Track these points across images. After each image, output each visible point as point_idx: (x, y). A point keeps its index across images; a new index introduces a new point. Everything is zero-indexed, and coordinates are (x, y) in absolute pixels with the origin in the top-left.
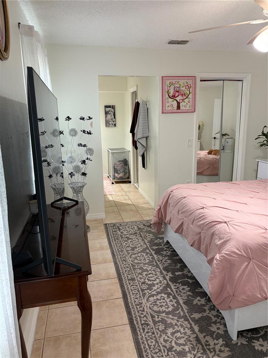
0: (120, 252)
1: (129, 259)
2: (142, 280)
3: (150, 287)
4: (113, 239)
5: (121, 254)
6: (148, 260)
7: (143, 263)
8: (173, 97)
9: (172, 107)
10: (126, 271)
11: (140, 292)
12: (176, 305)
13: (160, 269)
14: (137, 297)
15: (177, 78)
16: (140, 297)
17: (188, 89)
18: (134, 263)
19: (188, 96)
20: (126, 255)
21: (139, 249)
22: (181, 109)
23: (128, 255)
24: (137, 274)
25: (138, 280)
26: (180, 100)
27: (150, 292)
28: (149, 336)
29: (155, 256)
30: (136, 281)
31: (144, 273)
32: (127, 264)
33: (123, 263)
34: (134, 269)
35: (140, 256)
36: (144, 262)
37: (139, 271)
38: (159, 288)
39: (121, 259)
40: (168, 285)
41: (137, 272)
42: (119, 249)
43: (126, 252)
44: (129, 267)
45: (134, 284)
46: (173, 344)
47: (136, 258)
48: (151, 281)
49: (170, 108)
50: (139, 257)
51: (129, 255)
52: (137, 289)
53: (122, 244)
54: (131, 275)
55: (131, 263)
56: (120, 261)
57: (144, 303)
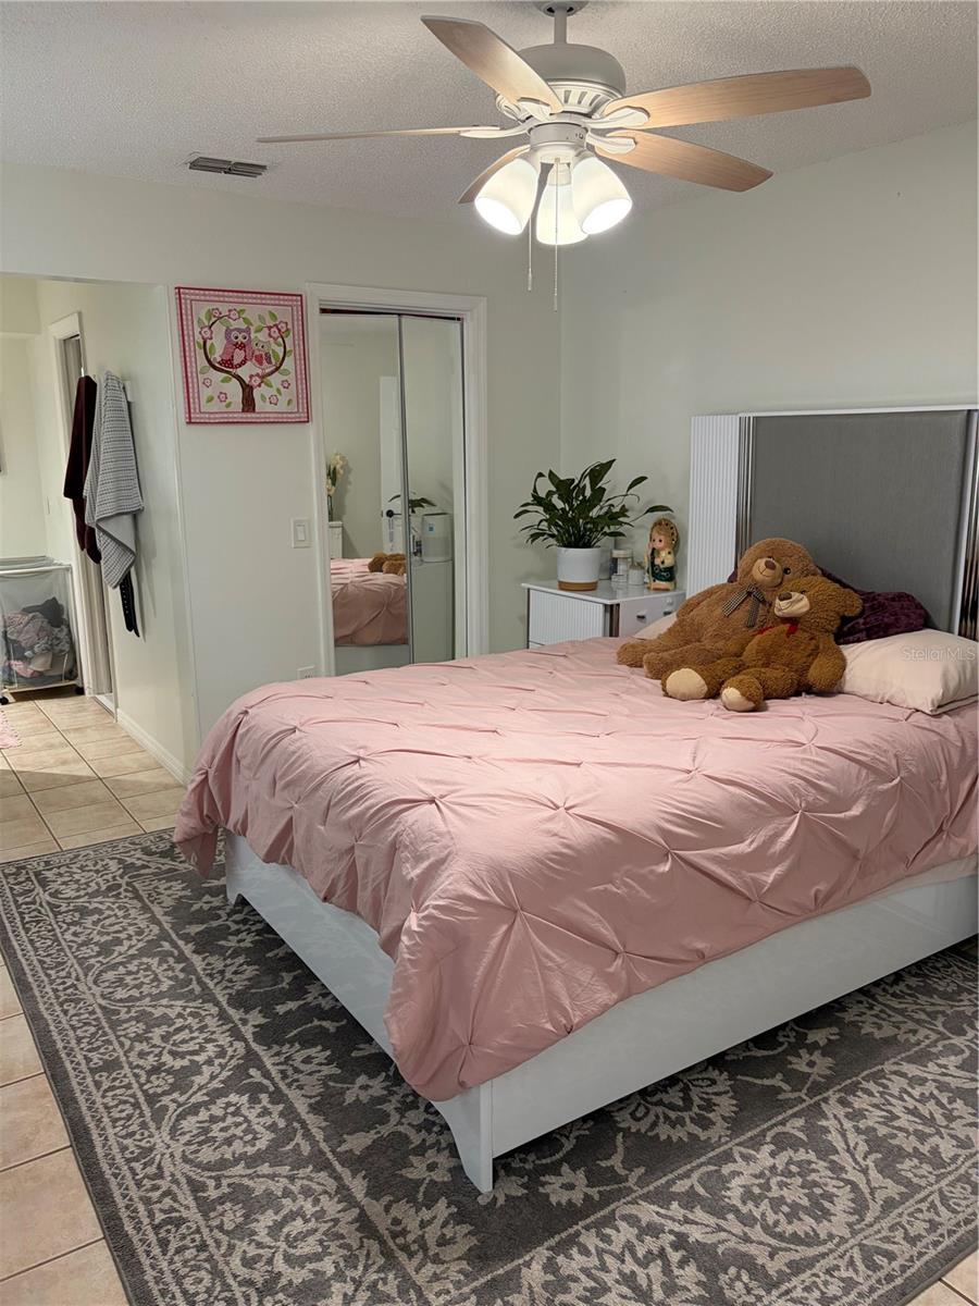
0: (49, 972)
1: (90, 989)
2: (150, 1061)
3: (182, 1080)
4: (19, 924)
5: (58, 977)
6: (170, 978)
7: (150, 995)
8: (227, 365)
9: (224, 404)
10: (79, 1040)
11: (145, 1107)
12: (282, 1124)
13: (217, 1004)
14: (131, 1129)
15: (234, 297)
16: (144, 1125)
17: (280, 340)
18: (114, 1001)
19: (281, 365)
20: (77, 976)
21: (130, 947)
22: (257, 410)
23: (86, 975)
24: (127, 1043)
25: (130, 1064)
26: (251, 377)
27: (182, 1099)
28: (185, 1263)
29: (197, 961)
30: (127, 1070)
31: (157, 1033)
32: (82, 1011)
33: (65, 1012)
34: (114, 1025)
35: (138, 972)
36: (155, 991)
37: (134, 1028)
38: (217, 1076)
39: (57, 997)
40: (251, 1058)
41: (125, 1036)
42: (48, 960)
43: (76, 966)
44: (94, 1023)
45: (117, 1083)
46: (280, 1264)
47: (120, 981)
48: (182, 1055)
49: (215, 406)
50: (132, 977)
51: (90, 974)
52: (132, 1100)
53: (57, 940)
54: (102, 1050)
55: (100, 1006)
56: (51, 1004)
57: (160, 1147)
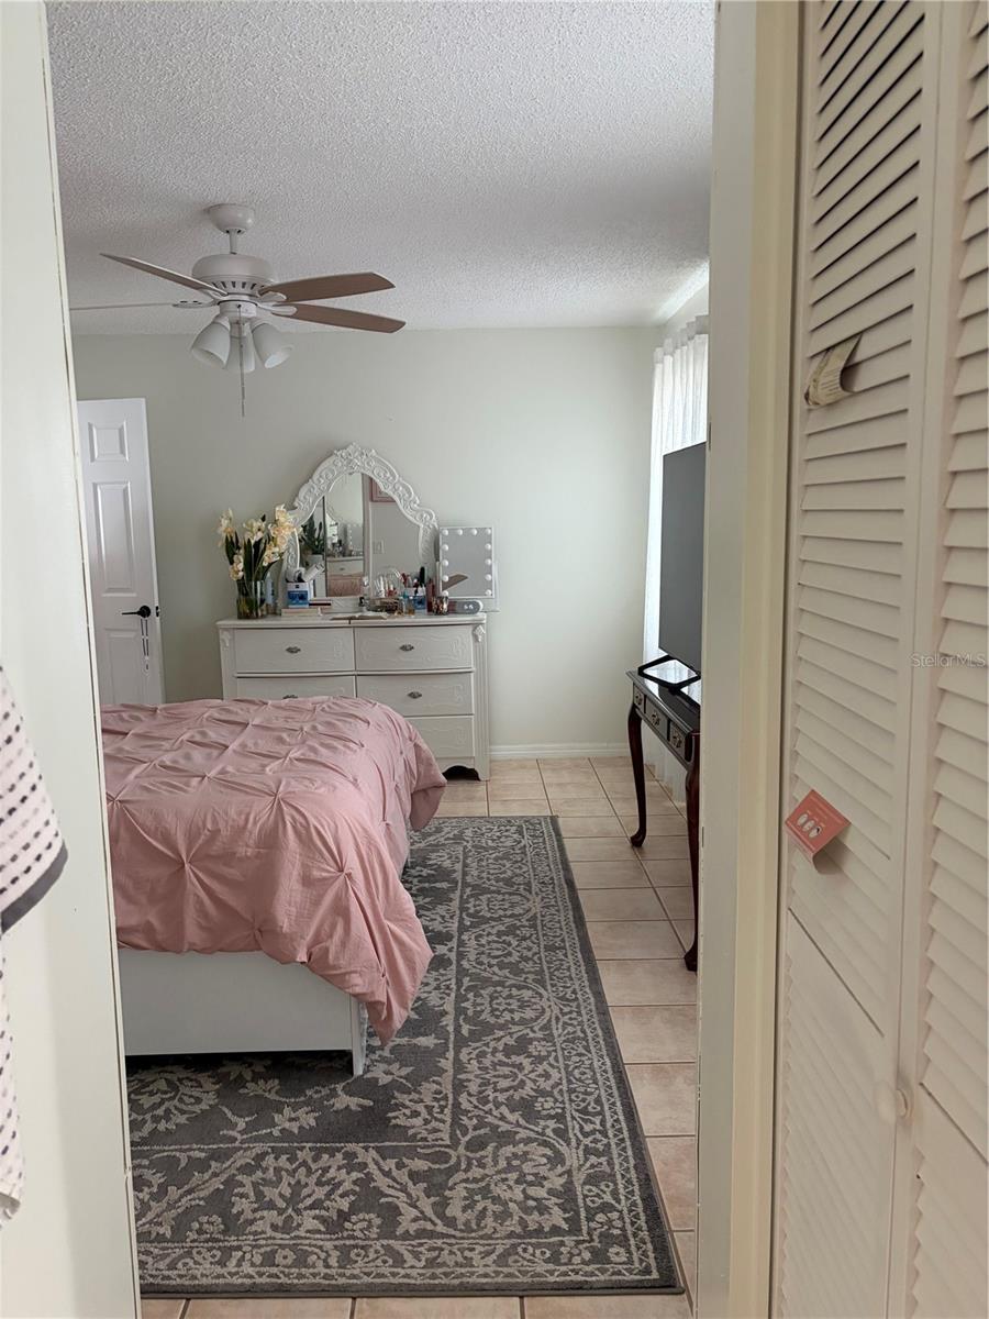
0: (582, 1035)
1: (550, 1006)
2: (524, 944)
3: (511, 930)
5: (575, 1027)
6: (481, 996)
7: (504, 987)
10: (569, 969)
13: (459, 967)
16: (543, 915)
18: (534, 990)
20: (557, 1024)
21: (499, 1039)
23: (549, 1021)
24: (535, 958)
25: (539, 946)
30: (542, 943)
31: (512, 959)
32: (561, 989)
33: (574, 992)
34: (540, 972)
35: (504, 1010)
36: (499, 989)
37: (527, 967)
39: (578, 1006)
41: (536, 963)
43: (555, 1033)
47: (523, 1005)
48: (504, 942)
50: (512, 1007)
51: (545, 1021)
53: (569, 1074)
55: (546, 990)
56: (585, 1001)
57: (539, 906)
